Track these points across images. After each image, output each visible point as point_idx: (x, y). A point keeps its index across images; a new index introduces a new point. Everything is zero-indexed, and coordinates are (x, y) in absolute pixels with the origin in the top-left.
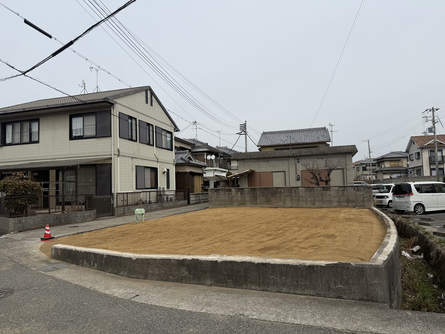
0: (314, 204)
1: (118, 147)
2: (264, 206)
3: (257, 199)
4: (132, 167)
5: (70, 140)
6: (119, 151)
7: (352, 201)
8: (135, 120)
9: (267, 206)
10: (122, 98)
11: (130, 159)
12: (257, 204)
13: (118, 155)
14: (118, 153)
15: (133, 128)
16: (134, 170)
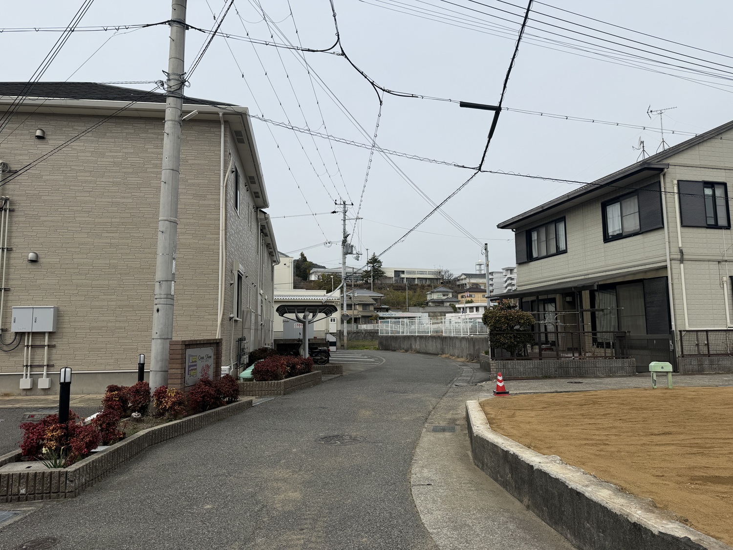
1: (680, 246)
4: (721, 280)
5: (605, 243)
6: (681, 252)
8: (723, 187)
10: (685, 152)
11: (714, 266)
13: (682, 260)
14: (679, 257)
15: (717, 204)
16: (725, 285)
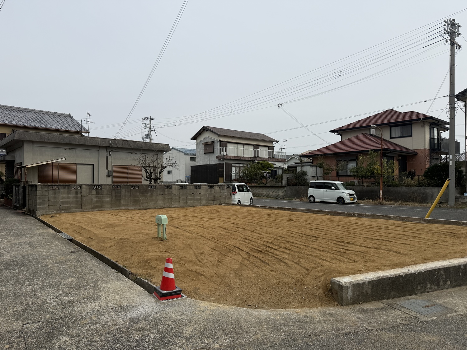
0: (186, 203)
2: (131, 208)
3: (121, 200)
7: (218, 199)
9: (135, 207)
12: (120, 206)
